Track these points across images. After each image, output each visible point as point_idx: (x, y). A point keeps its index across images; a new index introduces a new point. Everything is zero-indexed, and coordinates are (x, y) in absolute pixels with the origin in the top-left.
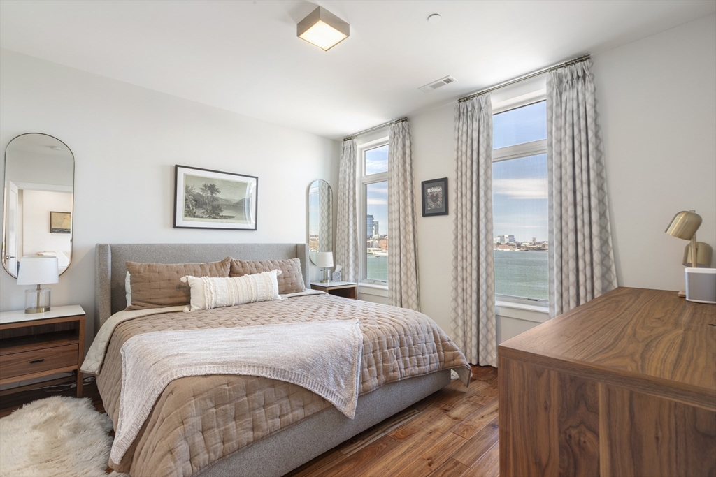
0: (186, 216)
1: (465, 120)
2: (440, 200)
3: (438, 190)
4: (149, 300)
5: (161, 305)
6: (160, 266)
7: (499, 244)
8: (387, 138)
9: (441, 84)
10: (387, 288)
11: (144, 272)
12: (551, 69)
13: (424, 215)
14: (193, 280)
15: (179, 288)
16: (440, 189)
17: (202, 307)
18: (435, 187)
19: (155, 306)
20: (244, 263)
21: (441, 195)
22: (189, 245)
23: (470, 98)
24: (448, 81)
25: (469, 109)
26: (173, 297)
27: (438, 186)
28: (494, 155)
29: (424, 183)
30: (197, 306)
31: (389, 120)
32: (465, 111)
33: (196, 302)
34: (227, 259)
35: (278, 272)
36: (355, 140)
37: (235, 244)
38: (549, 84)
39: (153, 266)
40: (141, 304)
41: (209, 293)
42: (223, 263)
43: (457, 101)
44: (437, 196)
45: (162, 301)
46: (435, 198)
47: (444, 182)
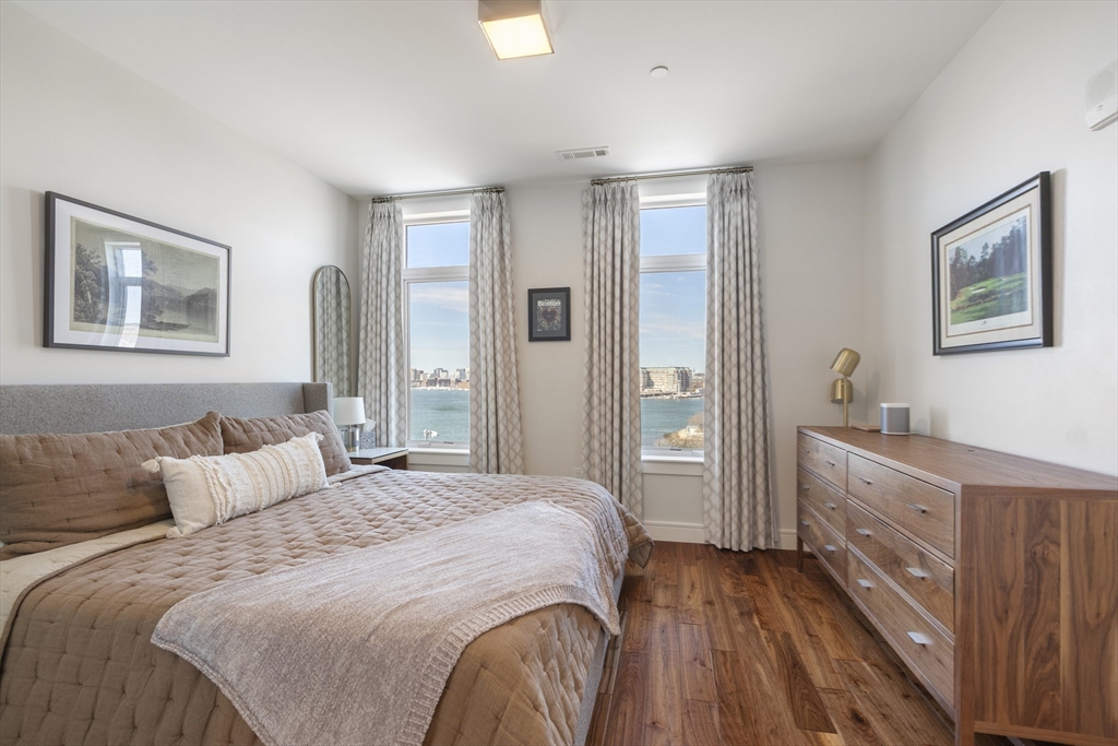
0: (77, 319)
1: (603, 210)
2: (558, 318)
3: (555, 304)
4: (65, 525)
5: (96, 531)
6: (72, 439)
7: (458, 381)
8: (467, 212)
9: (591, 154)
10: (468, 451)
11: (35, 456)
12: (712, 172)
13: (532, 339)
14: (177, 465)
15: (133, 487)
16: (558, 303)
17: (207, 521)
18: (550, 299)
19: (88, 535)
20: (246, 424)
21: (559, 311)
22: (99, 388)
23: (609, 181)
24: (601, 153)
25: (609, 197)
26: (124, 508)
27: (557, 298)
28: (643, 264)
29: (531, 292)
30: (196, 520)
31: (473, 185)
32: (603, 199)
33: (190, 514)
34: (211, 416)
35: (317, 438)
36: (398, 204)
37: (196, 385)
38: (710, 188)
39: (53, 440)
40: (43, 535)
41: (219, 489)
42: (205, 424)
43: (589, 181)
44: (553, 313)
45: (100, 521)
46: (549, 315)
47: (564, 294)
